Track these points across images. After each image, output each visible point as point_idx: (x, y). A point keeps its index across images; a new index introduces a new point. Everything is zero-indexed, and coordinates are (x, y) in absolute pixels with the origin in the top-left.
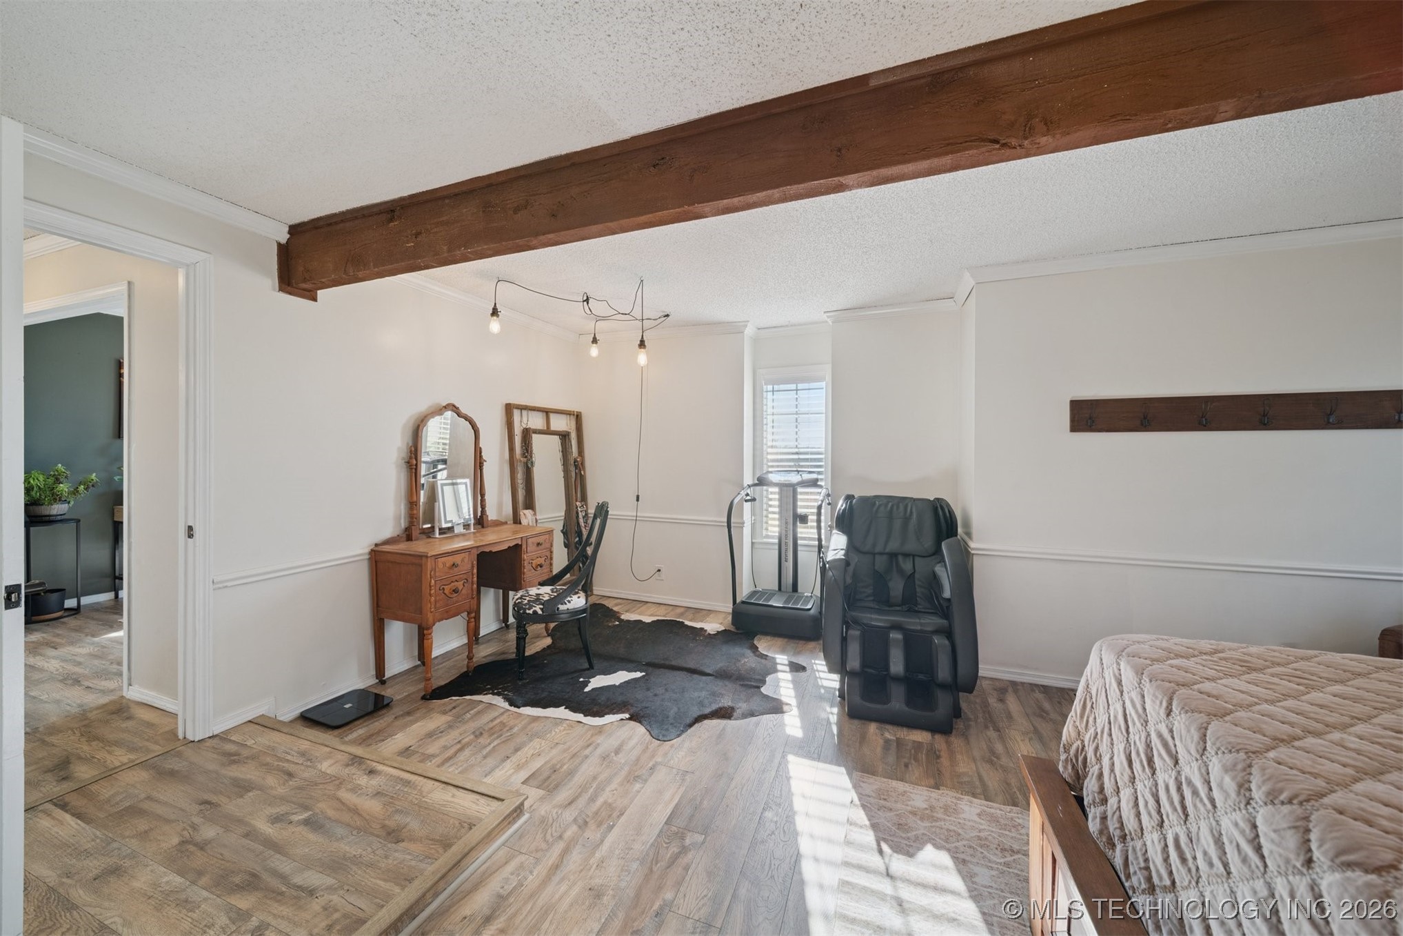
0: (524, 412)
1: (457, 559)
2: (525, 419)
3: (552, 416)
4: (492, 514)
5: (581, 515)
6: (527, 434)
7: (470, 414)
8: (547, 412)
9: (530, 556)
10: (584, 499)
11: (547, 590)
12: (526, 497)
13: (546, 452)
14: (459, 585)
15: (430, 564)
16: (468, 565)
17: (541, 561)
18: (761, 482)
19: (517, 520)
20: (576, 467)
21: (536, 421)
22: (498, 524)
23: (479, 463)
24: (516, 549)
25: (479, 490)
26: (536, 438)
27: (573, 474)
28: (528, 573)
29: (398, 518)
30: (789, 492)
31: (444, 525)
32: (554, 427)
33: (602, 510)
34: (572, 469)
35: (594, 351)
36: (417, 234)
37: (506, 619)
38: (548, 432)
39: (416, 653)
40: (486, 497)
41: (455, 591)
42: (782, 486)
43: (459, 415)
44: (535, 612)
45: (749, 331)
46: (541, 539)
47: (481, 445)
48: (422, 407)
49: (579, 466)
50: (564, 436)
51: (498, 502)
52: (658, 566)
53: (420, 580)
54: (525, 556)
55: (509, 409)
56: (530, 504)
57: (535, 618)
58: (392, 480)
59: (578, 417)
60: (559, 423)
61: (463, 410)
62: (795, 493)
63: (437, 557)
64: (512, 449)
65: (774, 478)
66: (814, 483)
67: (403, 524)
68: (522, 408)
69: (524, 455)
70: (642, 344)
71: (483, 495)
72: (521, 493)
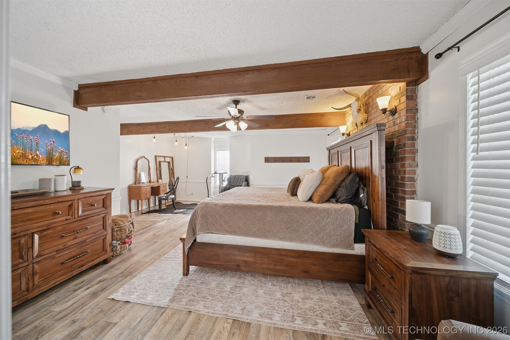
0: (159, 157)
1: (147, 187)
2: (159, 159)
3: (166, 158)
4: (152, 180)
5: (173, 181)
6: (160, 162)
7: (147, 158)
8: (165, 157)
9: (162, 189)
10: (174, 177)
11: (166, 195)
12: (160, 177)
13: (165, 167)
14: (148, 193)
15: (142, 188)
16: (149, 189)
17: (164, 190)
18: (216, 173)
19: (158, 181)
20: (172, 170)
21: (162, 159)
22: (153, 182)
23: (149, 169)
24: (159, 187)
25: (149, 175)
26: (162, 163)
27: (171, 172)
28: (161, 192)
29: (133, 180)
30: (221, 175)
31: (143, 182)
32: (166, 161)
33: (178, 178)
34: (171, 170)
35: (176, 143)
36: (144, 129)
37: (155, 204)
38: (165, 162)
39: (137, 209)
40: (151, 176)
41: (147, 194)
42: (220, 174)
43: (145, 158)
44: (164, 198)
45: (213, 139)
46: (164, 185)
47: (150, 165)
48: (137, 157)
49: (173, 170)
50: (169, 163)
51: (154, 177)
52: (192, 193)
53: (140, 191)
54: (160, 188)
55: (156, 157)
56: (161, 178)
57: (164, 199)
58: (132, 172)
59: (172, 158)
60: (168, 160)
61: (146, 157)
62: (222, 175)
63: (143, 187)
64: (156, 166)
65: (218, 172)
66: (226, 173)
67: (134, 181)
68: (159, 156)
69: (159, 167)
70: (186, 145)
71: (150, 176)
72: (159, 176)
